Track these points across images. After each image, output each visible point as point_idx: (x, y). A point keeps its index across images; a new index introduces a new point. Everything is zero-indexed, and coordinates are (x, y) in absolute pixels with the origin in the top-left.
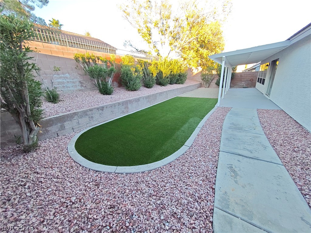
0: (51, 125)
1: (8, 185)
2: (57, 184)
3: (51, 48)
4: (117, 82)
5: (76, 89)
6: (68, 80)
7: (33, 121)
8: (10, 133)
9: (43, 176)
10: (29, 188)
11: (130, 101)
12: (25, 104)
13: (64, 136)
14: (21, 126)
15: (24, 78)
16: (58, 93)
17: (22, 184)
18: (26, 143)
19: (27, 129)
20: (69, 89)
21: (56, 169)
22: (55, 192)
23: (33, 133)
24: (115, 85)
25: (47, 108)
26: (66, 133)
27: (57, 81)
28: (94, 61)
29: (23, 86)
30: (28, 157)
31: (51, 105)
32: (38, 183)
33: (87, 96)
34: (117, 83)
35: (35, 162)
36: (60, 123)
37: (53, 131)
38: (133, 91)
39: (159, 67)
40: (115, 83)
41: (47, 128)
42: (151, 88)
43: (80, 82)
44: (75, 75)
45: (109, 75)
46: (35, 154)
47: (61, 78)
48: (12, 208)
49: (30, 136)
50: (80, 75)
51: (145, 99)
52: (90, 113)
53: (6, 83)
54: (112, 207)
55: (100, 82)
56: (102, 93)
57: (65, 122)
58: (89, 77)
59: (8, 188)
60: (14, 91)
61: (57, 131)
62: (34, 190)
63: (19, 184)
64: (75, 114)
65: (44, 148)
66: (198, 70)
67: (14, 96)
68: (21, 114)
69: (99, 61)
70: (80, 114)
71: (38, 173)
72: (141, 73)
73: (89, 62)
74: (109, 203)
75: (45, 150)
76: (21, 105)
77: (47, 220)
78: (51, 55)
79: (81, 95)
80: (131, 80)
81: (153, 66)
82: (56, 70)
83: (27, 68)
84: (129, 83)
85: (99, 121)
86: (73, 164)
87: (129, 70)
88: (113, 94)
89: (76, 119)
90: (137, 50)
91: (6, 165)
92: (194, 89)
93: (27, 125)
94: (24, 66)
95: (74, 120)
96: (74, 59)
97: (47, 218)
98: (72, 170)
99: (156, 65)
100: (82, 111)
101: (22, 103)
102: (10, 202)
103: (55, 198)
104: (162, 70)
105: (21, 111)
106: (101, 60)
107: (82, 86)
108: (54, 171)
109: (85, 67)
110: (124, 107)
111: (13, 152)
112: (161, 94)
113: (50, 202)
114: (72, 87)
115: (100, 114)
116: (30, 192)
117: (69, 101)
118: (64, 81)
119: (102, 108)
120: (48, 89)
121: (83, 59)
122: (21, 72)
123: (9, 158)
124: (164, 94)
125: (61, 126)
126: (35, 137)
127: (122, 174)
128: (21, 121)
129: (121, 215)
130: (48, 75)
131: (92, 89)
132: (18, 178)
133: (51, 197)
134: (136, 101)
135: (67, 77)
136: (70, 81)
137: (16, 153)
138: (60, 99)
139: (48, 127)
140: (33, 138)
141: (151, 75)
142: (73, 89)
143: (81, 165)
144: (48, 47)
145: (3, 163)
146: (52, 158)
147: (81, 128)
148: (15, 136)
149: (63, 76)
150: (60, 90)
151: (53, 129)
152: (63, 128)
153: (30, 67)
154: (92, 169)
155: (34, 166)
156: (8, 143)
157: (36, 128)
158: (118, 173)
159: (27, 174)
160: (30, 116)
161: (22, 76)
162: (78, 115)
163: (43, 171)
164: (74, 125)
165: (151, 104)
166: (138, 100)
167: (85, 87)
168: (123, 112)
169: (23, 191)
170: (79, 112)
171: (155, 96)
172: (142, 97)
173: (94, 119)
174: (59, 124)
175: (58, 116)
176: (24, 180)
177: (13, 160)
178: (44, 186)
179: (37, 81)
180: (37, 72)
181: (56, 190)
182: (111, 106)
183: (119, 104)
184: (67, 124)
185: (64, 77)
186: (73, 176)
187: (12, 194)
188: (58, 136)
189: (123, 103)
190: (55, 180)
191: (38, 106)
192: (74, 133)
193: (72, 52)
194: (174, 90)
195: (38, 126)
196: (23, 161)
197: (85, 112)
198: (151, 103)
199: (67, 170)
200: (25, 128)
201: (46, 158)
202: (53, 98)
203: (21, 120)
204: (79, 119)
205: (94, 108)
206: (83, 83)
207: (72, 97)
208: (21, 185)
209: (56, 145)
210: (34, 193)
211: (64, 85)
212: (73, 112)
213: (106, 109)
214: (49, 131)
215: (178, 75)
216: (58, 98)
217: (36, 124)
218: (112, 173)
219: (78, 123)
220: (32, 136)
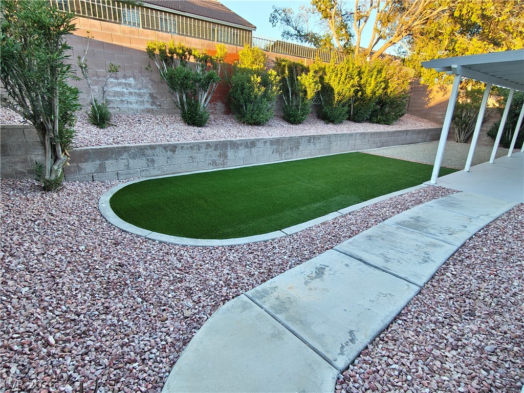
0: (86, 161)
1: (18, 216)
2: (69, 230)
3: (113, 30)
4: (223, 102)
5: (142, 107)
6: (132, 91)
7: (61, 144)
8: (32, 161)
9: (57, 219)
10: (39, 225)
11: (234, 145)
12: (53, 117)
13: (102, 182)
14: (45, 149)
15: (56, 83)
16: (110, 111)
17: (33, 219)
18: (47, 177)
19: (51, 156)
20: (130, 106)
21: (75, 216)
22: (64, 236)
23: (58, 163)
24: (218, 108)
25: (87, 134)
26: (106, 179)
27: (113, 89)
28: (182, 57)
29: (53, 93)
30: (46, 196)
31: (94, 129)
32: (49, 223)
33: (157, 123)
34: (224, 105)
35: (53, 203)
36: (99, 160)
37: (88, 171)
38: (251, 124)
39: (326, 78)
40: (220, 105)
41: (80, 165)
42: (296, 124)
43: (151, 95)
44: (145, 81)
45: (204, 87)
46: (55, 195)
47: (120, 84)
48: (19, 235)
49: (54, 166)
50: (153, 81)
51: (268, 144)
52: (150, 152)
53: (37, 87)
54: (121, 265)
55: (185, 99)
56: (185, 122)
57: (106, 159)
58: (167, 87)
59: (18, 218)
60: (44, 98)
61: (93, 172)
62: (43, 228)
63: (30, 218)
64: (125, 149)
65: (68, 191)
66: (446, 93)
67: (43, 105)
68: (47, 132)
69: (192, 57)
70: (132, 151)
71: (52, 215)
72: (274, 88)
73: (172, 58)
74: (118, 261)
75: (69, 194)
76: (49, 118)
77: (48, 254)
78: (111, 42)
79: (147, 120)
80: (248, 100)
81: (311, 75)
82: (114, 70)
83: (62, 69)
84: (246, 108)
85: (163, 169)
86: (99, 217)
87: (249, 81)
88: (206, 127)
89: (124, 159)
90: (299, 32)
91: (21, 198)
92: (419, 140)
93: (53, 150)
94: (58, 66)
95: (123, 159)
96: (146, 51)
97: (49, 253)
98: (93, 222)
99: (321, 73)
100: (137, 147)
101: (50, 116)
102: (18, 231)
103: (63, 240)
104: (334, 84)
105: (47, 126)
106: (195, 57)
107: (153, 103)
108: (71, 218)
109: (163, 68)
110: (218, 153)
111: (31, 187)
112: (311, 139)
113: (56, 242)
114: (137, 103)
115: (168, 158)
116: (39, 229)
117: (125, 127)
118: (125, 90)
119: (173, 148)
120: (95, 102)
121: (162, 52)
122: (53, 75)
123: (25, 192)
124: (322, 140)
125: (101, 165)
126: (59, 170)
127: (154, 241)
128: (46, 142)
129: (126, 274)
130: (101, 79)
131: (170, 113)
132: (30, 213)
133: (59, 239)
134: (247, 146)
135: (130, 85)
136: (135, 93)
137: (34, 188)
138: (112, 122)
139: (81, 162)
140: (57, 170)
141: (301, 94)
142: (137, 107)
143: (107, 221)
144: (107, 29)
145: (18, 195)
146: (75, 205)
147: (130, 176)
148: (37, 163)
149: (124, 81)
150: (115, 106)
151: (89, 167)
152: (102, 169)
153: (65, 69)
154: (119, 226)
155: (50, 207)
156: (27, 173)
157: (62, 156)
158: (149, 239)
159: (41, 212)
160: (57, 136)
161: (54, 80)
162: (130, 153)
163: (58, 215)
164: (121, 169)
165: (283, 157)
166: (252, 144)
167: (160, 105)
168: (214, 163)
169: (32, 226)
170: (131, 147)
171: (296, 142)
172: (263, 139)
173: (156, 165)
174: (98, 162)
175: (98, 147)
176: (35, 216)
177: (29, 195)
178: (55, 229)
179: (73, 88)
180: (83, 73)
181: (66, 235)
182: (191, 148)
183: (208, 145)
184: (110, 165)
185: (125, 84)
186: (91, 229)
187: (21, 225)
188: (93, 181)
189: (216, 145)
190: (69, 226)
191: (70, 125)
192: (118, 181)
193: (146, 38)
194: (351, 135)
195: (65, 154)
196: (40, 199)
197: (143, 149)
198: (283, 155)
199: (88, 221)
200: (49, 154)
201: (67, 203)
202: (100, 119)
203: (46, 139)
204: (130, 160)
205: (159, 145)
206: (156, 98)
207: (131, 121)
208: (32, 221)
209: (85, 191)
210: (43, 231)
211: (124, 99)
212: (123, 145)
213: (180, 150)
214: (82, 169)
215: (377, 100)
216: (108, 120)
217: (63, 151)
218: (141, 236)
219: (128, 167)
220: (56, 167)
